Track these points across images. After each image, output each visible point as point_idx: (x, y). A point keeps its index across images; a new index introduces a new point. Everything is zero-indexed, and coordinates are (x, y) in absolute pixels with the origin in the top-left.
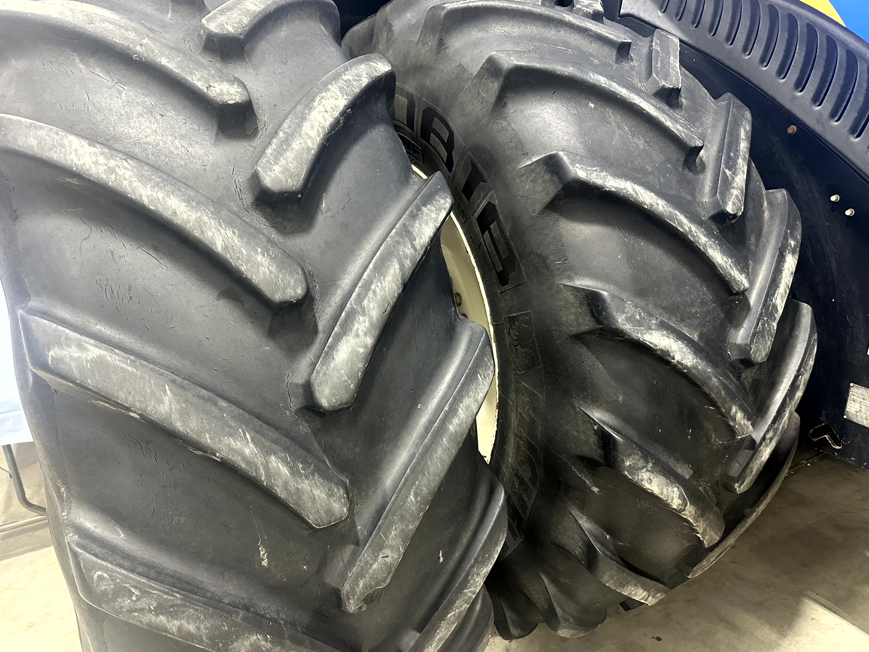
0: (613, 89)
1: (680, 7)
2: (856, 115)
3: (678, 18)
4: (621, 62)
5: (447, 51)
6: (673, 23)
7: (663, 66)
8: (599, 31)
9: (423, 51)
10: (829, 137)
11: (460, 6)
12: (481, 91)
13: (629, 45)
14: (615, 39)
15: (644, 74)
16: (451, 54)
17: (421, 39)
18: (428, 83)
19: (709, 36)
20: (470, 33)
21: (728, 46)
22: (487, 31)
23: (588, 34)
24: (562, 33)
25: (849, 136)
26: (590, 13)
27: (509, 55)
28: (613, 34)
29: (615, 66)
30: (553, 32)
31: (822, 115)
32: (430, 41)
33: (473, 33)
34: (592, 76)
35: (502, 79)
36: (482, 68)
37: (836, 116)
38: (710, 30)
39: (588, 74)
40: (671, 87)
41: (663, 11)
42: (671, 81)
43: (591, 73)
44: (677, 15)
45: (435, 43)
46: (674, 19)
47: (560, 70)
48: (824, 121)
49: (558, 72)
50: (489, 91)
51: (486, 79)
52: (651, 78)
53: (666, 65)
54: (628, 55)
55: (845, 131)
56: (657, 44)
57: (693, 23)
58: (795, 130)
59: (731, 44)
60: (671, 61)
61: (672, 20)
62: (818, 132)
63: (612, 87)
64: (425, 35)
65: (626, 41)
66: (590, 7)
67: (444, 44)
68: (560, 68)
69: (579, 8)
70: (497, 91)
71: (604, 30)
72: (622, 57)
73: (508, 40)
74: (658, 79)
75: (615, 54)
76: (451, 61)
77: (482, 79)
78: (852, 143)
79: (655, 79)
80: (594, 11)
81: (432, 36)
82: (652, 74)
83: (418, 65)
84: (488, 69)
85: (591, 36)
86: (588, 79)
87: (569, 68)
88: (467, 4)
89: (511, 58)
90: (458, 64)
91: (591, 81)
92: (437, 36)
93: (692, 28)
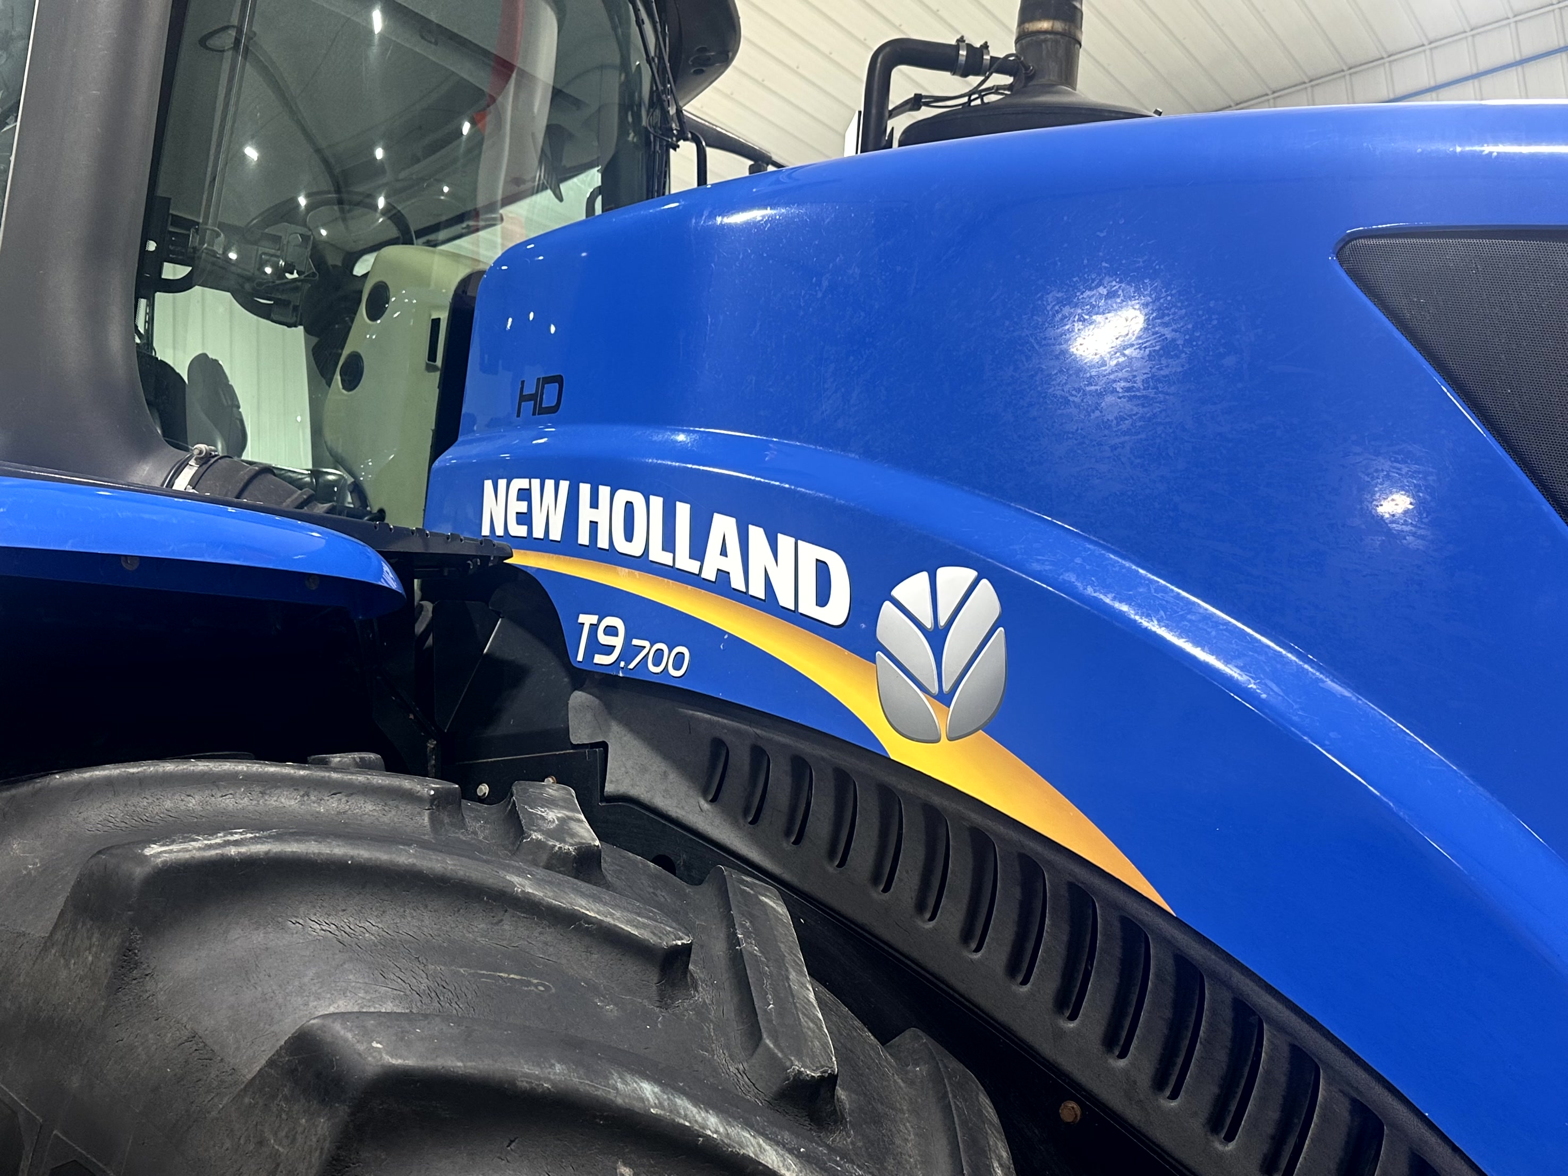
0: (681, 1121)
1: (751, 795)
2: (1216, 1090)
3: (750, 819)
4: (673, 1000)
5: (150, 985)
6: (740, 828)
7: (782, 1009)
8: (609, 920)
9: (63, 974)
10: (1161, 1136)
11: (198, 854)
12: (268, 1134)
13: (686, 950)
14: (653, 940)
15: (736, 1031)
16: (162, 997)
17: (59, 936)
18: (75, 1082)
19: (831, 869)
20: (226, 932)
21: (877, 895)
22: (284, 928)
23: (579, 929)
24: (506, 927)
25: (1211, 1138)
26: (568, 853)
27: (367, 1035)
28: (644, 926)
29: (661, 1016)
30: (481, 925)
31: (1135, 1082)
32: (90, 949)
33: (236, 933)
34: (620, 1085)
35: (343, 1110)
36: (271, 1063)
37: (1167, 1084)
38: (831, 854)
39: (606, 1078)
40: (817, 1074)
41: (710, 798)
42: (813, 1057)
43: (616, 1075)
44: (746, 813)
45: (107, 959)
46: (741, 821)
47: (526, 1075)
48: (1142, 1097)
49: (523, 1084)
50: (300, 1139)
51: (286, 1099)
52: (760, 1050)
53: (786, 999)
54: (685, 977)
55: (1197, 1125)
56: (747, 935)
57: (788, 833)
58: (1079, 1113)
59: (886, 890)
60: (795, 987)
61: (735, 823)
62: (1135, 1123)
63: (679, 1114)
64: (74, 929)
65: (679, 943)
66: (568, 839)
67: (137, 965)
68: (526, 1069)
69: (538, 841)
70: (327, 1145)
71: (618, 914)
72: (673, 985)
73: (351, 959)
74: (780, 1055)
75: (656, 979)
76: (162, 1022)
77: (274, 1097)
78: (1221, 1156)
79: (773, 1056)
80: (579, 850)
81: (96, 935)
82: (760, 1038)
83: (43, 1015)
84: (293, 1071)
85: (588, 932)
86: (612, 1095)
87: (552, 1065)
88: (218, 851)
89: (375, 1044)
90: (186, 1034)
91: (619, 1101)
92: (116, 940)
93: (787, 845)
